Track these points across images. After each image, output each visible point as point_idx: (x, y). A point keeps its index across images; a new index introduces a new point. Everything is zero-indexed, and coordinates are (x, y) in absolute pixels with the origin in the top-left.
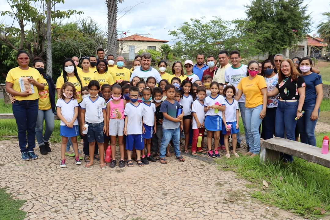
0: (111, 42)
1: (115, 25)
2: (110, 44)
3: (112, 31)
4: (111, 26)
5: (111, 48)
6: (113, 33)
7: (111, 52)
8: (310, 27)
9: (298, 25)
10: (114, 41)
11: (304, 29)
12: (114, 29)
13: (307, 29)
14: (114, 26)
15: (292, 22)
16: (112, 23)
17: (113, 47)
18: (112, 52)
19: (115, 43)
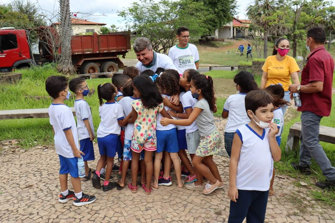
0: (64, 24)
1: (68, 4)
2: (64, 26)
3: (65, 11)
4: (64, 5)
5: (65, 31)
6: (66, 14)
7: (65, 34)
8: (236, 9)
9: (227, 7)
10: (68, 22)
11: (231, 11)
12: (67, 9)
13: (234, 11)
14: (67, 6)
15: (221, 5)
16: (64, 2)
17: (68, 29)
18: (67, 34)
19: (69, 25)
